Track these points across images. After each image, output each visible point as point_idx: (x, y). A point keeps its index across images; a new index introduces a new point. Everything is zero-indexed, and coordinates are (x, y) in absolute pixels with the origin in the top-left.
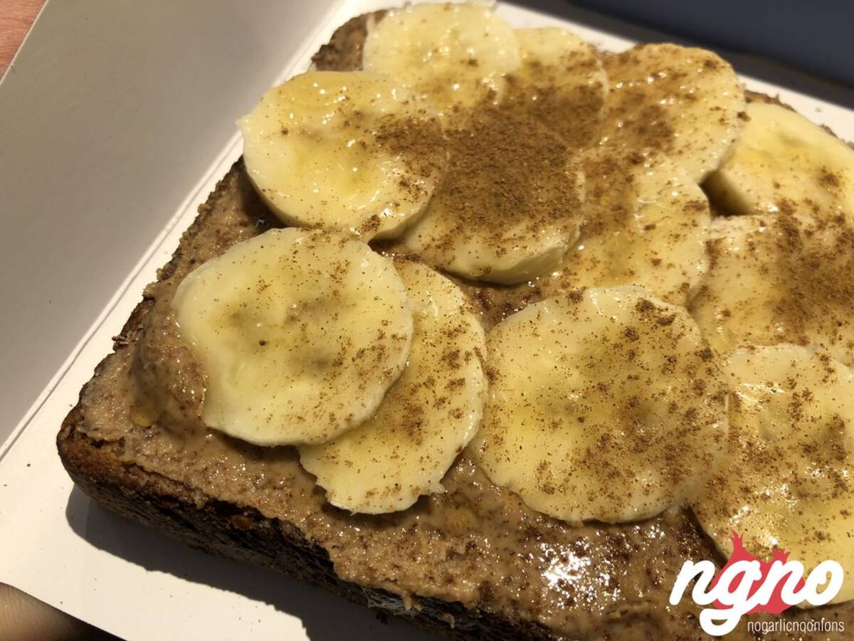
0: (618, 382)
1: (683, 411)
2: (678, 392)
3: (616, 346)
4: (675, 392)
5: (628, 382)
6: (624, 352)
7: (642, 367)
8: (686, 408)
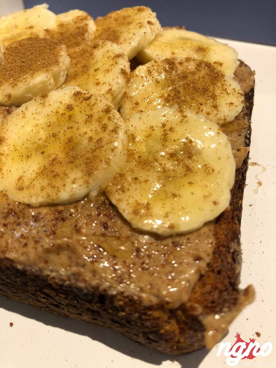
0: (62, 132)
1: (96, 140)
2: (93, 131)
3: (62, 114)
4: (92, 132)
5: (68, 131)
6: (66, 117)
7: (75, 122)
8: (97, 138)
